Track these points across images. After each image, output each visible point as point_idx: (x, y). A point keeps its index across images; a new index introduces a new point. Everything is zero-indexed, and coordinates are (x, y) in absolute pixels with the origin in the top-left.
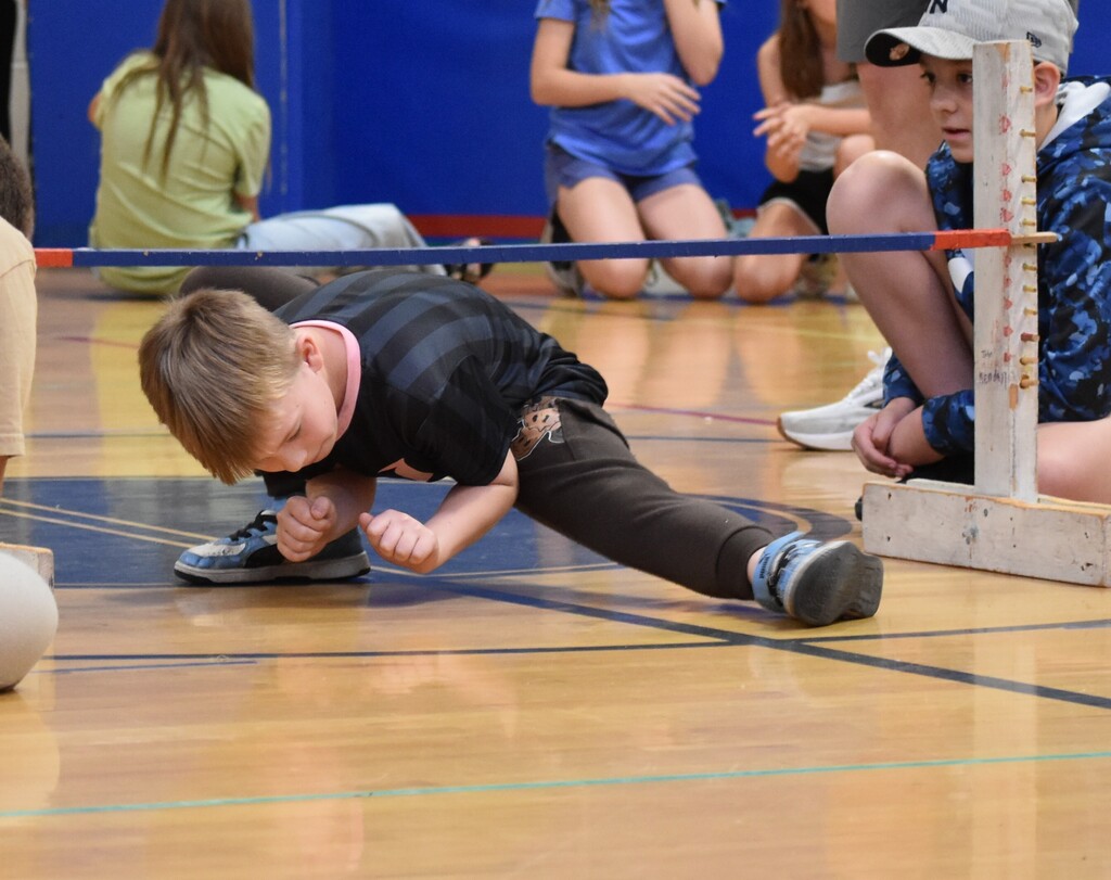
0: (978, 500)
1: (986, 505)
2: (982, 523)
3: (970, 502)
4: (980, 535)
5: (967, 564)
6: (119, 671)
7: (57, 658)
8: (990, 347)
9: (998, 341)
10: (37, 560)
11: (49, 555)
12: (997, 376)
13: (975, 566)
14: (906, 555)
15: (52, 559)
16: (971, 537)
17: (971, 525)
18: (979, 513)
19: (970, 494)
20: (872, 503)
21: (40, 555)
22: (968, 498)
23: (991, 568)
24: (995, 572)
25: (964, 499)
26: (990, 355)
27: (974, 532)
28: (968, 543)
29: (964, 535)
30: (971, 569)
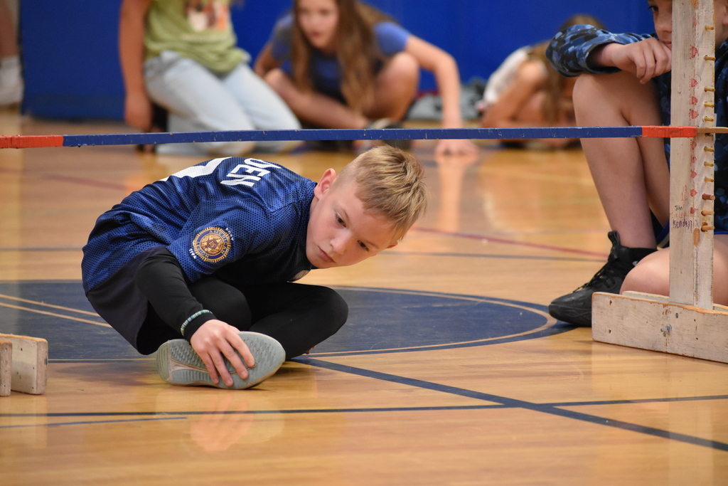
0: (671, 307)
1: (677, 310)
2: (674, 323)
3: (666, 308)
4: (673, 330)
5: (664, 350)
6: (92, 424)
7: (49, 415)
8: (680, 204)
9: (686, 199)
10: (36, 346)
11: (45, 343)
12: (685, 223)
13: (669, 351)
14: (622, 343)
15: (47, 345)
16: (667, 331)
17: (666, 323)
18: (672, 316)
19: (666, 303)
20: (598, 307)
21: (38, 343)
22: (665, 306)
23: (680, 353)
24: (683, 356)
25: (662, 305)
26: (680, 208)
27: (669, 329)
28: (665, 336)
29: (662, 331)
30: (667, 353)
